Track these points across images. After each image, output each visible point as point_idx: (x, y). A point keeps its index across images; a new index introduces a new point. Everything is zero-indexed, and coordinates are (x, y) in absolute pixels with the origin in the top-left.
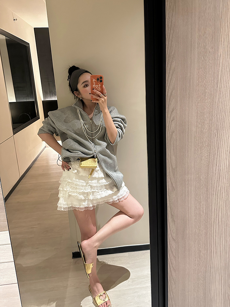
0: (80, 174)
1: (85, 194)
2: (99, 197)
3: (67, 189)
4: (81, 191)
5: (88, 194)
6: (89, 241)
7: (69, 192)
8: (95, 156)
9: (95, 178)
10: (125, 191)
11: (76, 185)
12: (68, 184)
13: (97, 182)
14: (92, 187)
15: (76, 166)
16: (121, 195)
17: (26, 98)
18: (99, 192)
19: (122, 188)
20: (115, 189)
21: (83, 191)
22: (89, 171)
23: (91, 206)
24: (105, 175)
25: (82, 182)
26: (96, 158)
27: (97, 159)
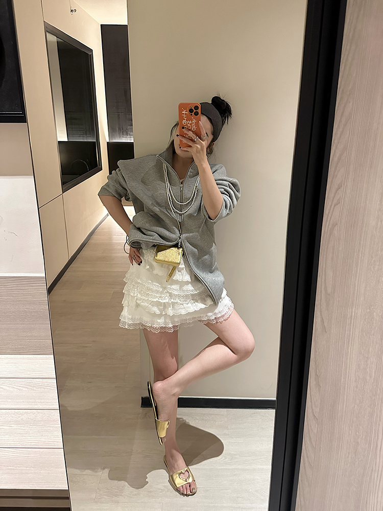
0: (155, 272)
1: (161, 306)
2: (183, 312)
3: (134, 294)
4: (155, 300)
5: (165, 306)
6: (164, 383)
7: (137, 299)
8: (179, 244)
9: (177, 282)
10: (225, 306)
11: (149, 289)
12: (136, 286)
13: (180, 289)
14: (171, 295)
15: (150, 257)
16: (220, 312)
17: (83, 137)
18: (183, 304)
19: (221, 300)
20: (209, 302)
21: (157, 299)
22: (168, 268)
23: (171, 326)
24: (193, 277)
25: (156, 286)
26: (181, 247)
27: (181, 249)
